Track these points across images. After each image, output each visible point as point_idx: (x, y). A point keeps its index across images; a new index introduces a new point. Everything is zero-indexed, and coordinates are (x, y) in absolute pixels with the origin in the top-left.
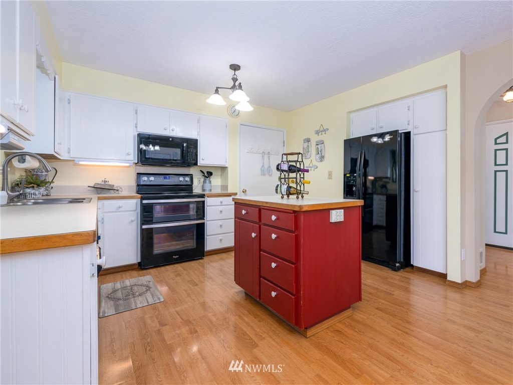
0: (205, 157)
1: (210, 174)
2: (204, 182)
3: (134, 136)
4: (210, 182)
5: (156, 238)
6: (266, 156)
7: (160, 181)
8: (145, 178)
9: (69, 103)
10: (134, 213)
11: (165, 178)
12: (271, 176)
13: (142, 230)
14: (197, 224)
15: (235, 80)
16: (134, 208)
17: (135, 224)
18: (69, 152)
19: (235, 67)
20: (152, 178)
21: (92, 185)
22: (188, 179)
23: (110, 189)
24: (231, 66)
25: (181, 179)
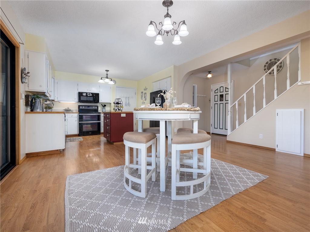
0: (102, 99)
1: (105, 106)
2: (103, 109)
3: (77, 93)
4: (105, 109)
5: (84, 126)
6: (127, 99)
7: (87, 108)
8: (81, 107)
9: (57, 83)
10: (77, 118)
11: (88, 107)
12: (130, 106)
13: (79, 123)
14: (98, 123)
15: (107, 75)
16: (77, 116)
17: (77, 121)
18: (57, 99)
20: (83, 107)
21: (64, 109)
22: (96, 107)
23: (70, 110)
24: (106, 70)
25: (94, 107)
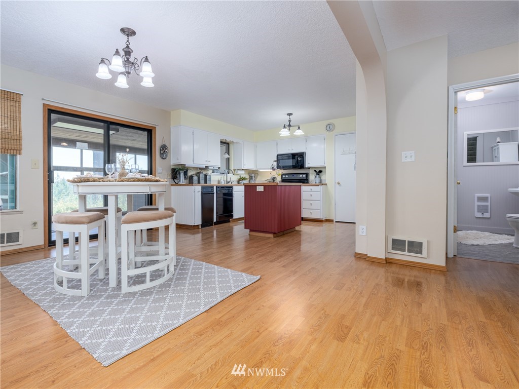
1: (320, 172)
7: (291, 177)
8: (284, 176)
11: (293, 176)
15: (290, 121)
19: (290, 114)
20: (287, 176)
22: (304, 176)
24: (288, 114)
25: (301, 176)
